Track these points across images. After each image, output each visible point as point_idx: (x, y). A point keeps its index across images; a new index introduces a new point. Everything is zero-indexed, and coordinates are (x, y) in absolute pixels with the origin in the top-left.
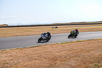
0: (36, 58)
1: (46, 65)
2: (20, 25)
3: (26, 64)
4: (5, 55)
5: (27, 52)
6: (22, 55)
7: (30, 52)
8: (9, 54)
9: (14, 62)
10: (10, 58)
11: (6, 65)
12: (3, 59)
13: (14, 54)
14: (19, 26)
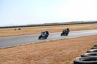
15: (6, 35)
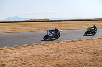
0: (77, 52)
1: (88, 59)
2: (61, 19)
3: (68, 57)
4: (47, 48)
5: (68, 46)
6: (64, 48)
7: (72, 46)
8: (51, 48)
9: (56, 55)
10: (52, 51)
11: (48, 58)
12: (45, 52)
13: (56, 47)
14: (60, 21)
15: (72, 28)
